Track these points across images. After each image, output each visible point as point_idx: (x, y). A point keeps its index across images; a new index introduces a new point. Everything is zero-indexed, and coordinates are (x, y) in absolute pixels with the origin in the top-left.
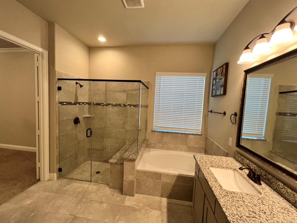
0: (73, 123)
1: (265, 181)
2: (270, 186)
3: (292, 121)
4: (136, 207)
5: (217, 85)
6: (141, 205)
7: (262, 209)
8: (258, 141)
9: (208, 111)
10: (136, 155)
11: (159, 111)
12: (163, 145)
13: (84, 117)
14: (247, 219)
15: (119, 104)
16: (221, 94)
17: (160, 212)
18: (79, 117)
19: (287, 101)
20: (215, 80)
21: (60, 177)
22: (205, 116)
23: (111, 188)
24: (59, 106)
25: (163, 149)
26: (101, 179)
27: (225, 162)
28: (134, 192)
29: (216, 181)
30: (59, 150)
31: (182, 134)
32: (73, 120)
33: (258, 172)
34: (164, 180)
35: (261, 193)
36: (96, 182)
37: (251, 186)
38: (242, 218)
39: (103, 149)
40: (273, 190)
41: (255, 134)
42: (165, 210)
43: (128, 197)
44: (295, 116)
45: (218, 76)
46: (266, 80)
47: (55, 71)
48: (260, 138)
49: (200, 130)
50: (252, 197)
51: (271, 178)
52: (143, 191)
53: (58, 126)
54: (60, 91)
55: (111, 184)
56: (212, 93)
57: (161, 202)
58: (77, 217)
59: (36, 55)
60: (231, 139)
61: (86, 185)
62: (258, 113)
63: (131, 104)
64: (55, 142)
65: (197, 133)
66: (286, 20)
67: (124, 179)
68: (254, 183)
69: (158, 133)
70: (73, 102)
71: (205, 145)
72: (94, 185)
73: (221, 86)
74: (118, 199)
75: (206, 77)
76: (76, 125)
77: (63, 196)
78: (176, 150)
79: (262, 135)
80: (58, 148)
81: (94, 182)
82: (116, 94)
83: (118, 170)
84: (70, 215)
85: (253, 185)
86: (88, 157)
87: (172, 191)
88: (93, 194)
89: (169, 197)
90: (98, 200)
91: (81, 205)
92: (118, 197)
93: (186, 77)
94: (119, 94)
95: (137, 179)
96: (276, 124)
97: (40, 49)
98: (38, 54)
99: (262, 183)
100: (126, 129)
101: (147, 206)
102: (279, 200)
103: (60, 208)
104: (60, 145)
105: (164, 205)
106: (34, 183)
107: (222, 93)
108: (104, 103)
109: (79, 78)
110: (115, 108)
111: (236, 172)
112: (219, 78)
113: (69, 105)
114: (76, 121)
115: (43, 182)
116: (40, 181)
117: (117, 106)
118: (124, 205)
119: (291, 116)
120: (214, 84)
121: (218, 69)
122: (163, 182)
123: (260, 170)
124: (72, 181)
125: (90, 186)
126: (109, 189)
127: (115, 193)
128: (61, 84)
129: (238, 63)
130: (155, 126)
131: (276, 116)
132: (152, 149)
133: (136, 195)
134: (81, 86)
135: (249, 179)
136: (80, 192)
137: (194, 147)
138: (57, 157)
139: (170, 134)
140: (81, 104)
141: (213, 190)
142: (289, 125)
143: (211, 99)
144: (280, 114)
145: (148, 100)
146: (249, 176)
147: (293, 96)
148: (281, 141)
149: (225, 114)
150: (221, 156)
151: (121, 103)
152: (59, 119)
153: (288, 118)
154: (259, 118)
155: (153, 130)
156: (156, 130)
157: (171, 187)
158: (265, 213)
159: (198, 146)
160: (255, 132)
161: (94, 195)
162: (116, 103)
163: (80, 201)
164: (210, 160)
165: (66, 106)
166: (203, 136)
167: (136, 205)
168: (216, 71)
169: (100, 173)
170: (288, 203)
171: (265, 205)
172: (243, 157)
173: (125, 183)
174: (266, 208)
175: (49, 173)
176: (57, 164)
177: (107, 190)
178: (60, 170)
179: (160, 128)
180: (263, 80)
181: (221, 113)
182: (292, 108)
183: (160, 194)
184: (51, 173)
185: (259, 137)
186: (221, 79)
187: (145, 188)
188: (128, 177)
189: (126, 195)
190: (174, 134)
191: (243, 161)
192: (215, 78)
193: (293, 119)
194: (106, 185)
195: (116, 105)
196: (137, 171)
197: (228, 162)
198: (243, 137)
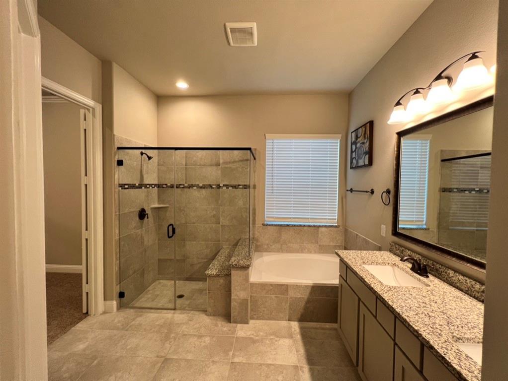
0: (137, 218)
1: (433, 273)
2: (439, 278)
3: (461, 199)
4: (255, 337)
5: (358, 152)
6: (261, 334)
7: (432, 299)
8: (419, 231)
9: (347, 190)
10: (248, 259)
11: (272, 193)
12: (281, 245)
13: (152, 208)
14: (417, 308)
15: (210, 185)
16: (365, 165)
17: (291, 341)
18: (146, 209)
19: (453, 171)
20: (354, 144)
21: (120, 307)
22: (342, 198)
23: (211, 315)
24: (119, 190)
25: (282, 252)
26: (189, 305)
27: (380, 257)
28: (249, 317)
29: (374, 278)
30: (120, 262)
31: (309, 226)
32: (138, 214)
33: (424, 262)
34: (292, 293)
35: (429, 286)
36: (183, 309)
37: (417, 281)
38: (412, 308)
39: (184, 259)
40: (443, 282)
41: (413, 221)
42: (299, 337)
43: (239, 325)
44: (464, 193)
45: (358, 140)
46: (422, 143)
47: (114, 135)
48: (420, 227)
49: (335, 219)
50: (420, 290)
51: (440, 268)
52: (261, 314)
53: (117, 223)
54: (120, 167)
55: (209, 309)
56: (351, 162)
57: (290, 328)
58: (169, 359)
59: (82, 111)
60: (383, 227)
61: (169, 315)
62: (415, 191)
63: (228, 184)
64: (114, 248)
65: (332, 224)
66: (443, 75)
67: (232, 298)
68: (420, 276)
69: (272, 227)
70: (137, 185)
71: (345, 241)
72: (180, 314)
73: (364, 153)
74: (225, 329)
75: (340, 140)
76: (141, 221)
77: (135, 332)
78: (302, 252)
79: (423, 221)
80: (118, 259)
81: (180, 309)
82: (204, 170)
83: (220, 285)
84: (157, 357)
85: (420, 279)
86: (159, 275)
87: (305, 309)
88: (184, 327)
89: (301, 320)
90: (195, 334)
91: (170, 342)
92: (223, 326)
93: (311, 141)
94: (209, 169)
95: (251, 297)
96: (440, 205)
97: (90, 103)
98: (86, 111)
99: (429, 275)
100: (221, 223)
101: (271, 335)
102: (450, 290)
103: (138, 350)
104: (121, 254)
105: (295, 331)
106: (81, 319)
107: (367, 163)
108: (184, 185)
109: (145, 145)
110: (203, 191)
111: (396, 268)
112: (361, 142)
113: (132, 188)
114: (142, 214)
115: (94, 317)
116: (89, 315)
117: (207, 188)
118: (237, 337)
119: (459, 192)
120: (353, 150)
121: (358, 129)
122: (291, 298)
123: (426, 260)
124: (144, 310)
125: (175, 315)
126: (207, 317)
127: (218, 322)
128: (121, 155)
129: (389, 122)
130: (268, 217)
131: (439, 193)
132: (264, 253)
133: (251, 322)
134: (150, 158)
135: (414, 273)
136: (162, 326)
137: (329, 246)
138: (117, 273)
139: (292, 228)
140: (148, 186)
141: (372, 286)
142: (457, 204)
143: (350, 172)
144: (444, 190)
145: (256, 177)
146: (412, 269)
147: (460, 164)
148: (449, 229)
149: (372, 192)
150: (374, 250)
151: (213, 184)
152: (119, 212)
153: (456, 196)
154: (418, 197)
155: (266, 223)
156: (269, 223)
157: (302, 304)
158: (436, 302)
159: (334, 244)
160: (414, 218)
161: (186, 328)
162: (204, 184)
163: (167, 338)
164: (360, 256)
165: (128, 190)
166: (341, 228)
167: (255, 334)
168: (355, 132)
169: (185, 297)
170: (460, 292)
171: (435, 296)
172: (403, 248)
173: (233, 304)
174: (437, 298)
175: (104, 300)
176: (117, 285)
177: (205, 320)
178: (122, 295)
179: (276, 220)
180: (419, 143)
181: (367, 192)
182: (459, 182)
183: (288, 317)
184: (107, 300)
185: (419, 225)
186: (363, 143)
187: (263, 309)
188: (238, 294)
189: (235, 322)
190: (297, 227)
191: (402, 253)
192: (354, 142)
193: (462, 196)
194: (200, 312)
195: (204, 187)
196: (251, 284)
197: (384, 256)
198: (400, 226)
